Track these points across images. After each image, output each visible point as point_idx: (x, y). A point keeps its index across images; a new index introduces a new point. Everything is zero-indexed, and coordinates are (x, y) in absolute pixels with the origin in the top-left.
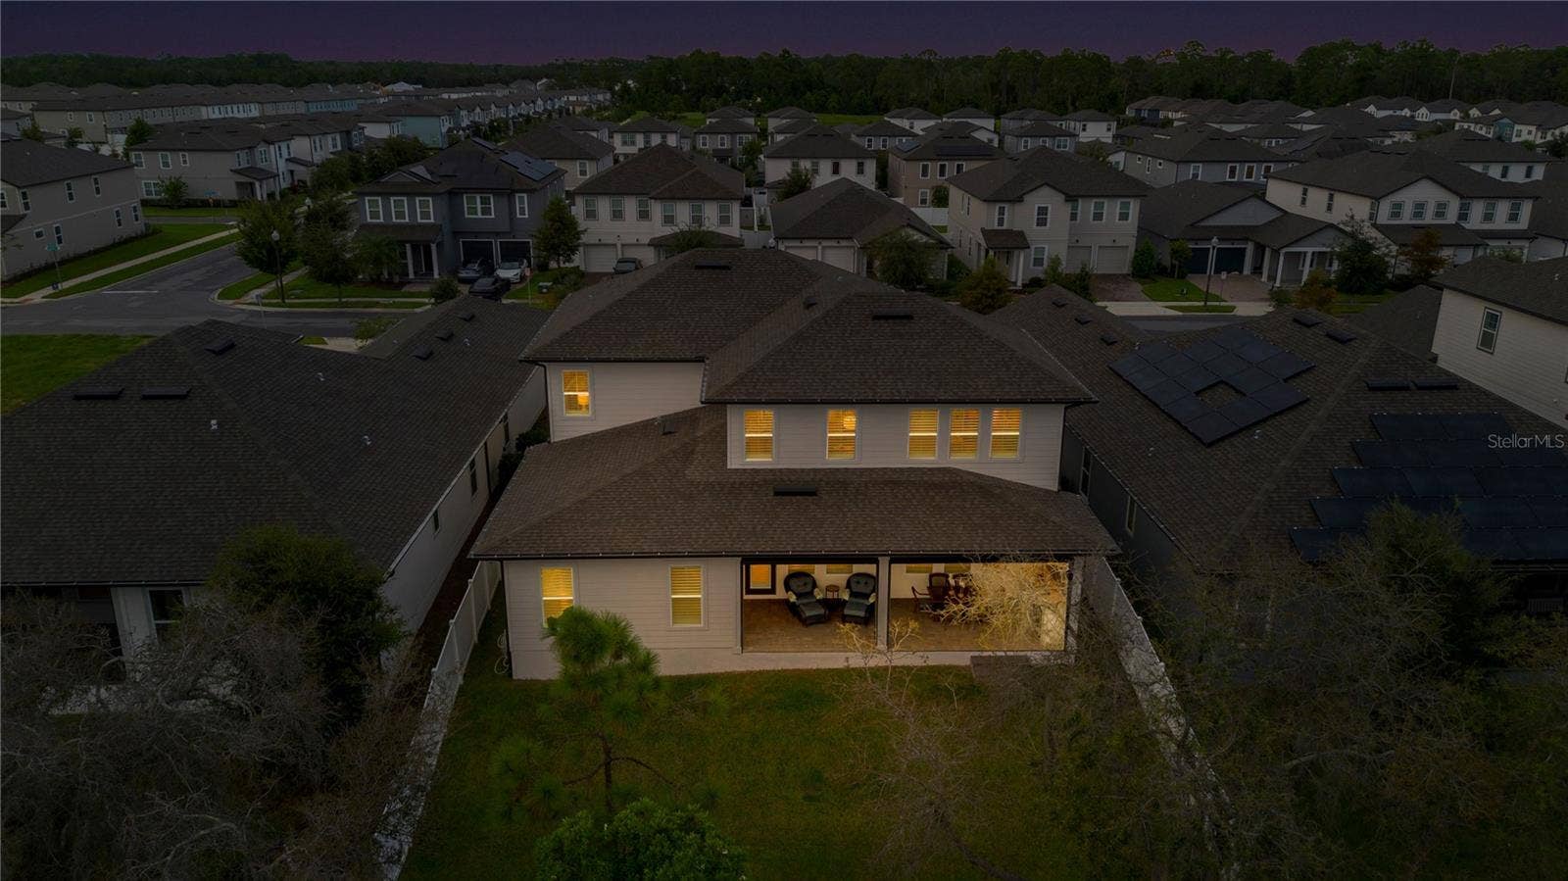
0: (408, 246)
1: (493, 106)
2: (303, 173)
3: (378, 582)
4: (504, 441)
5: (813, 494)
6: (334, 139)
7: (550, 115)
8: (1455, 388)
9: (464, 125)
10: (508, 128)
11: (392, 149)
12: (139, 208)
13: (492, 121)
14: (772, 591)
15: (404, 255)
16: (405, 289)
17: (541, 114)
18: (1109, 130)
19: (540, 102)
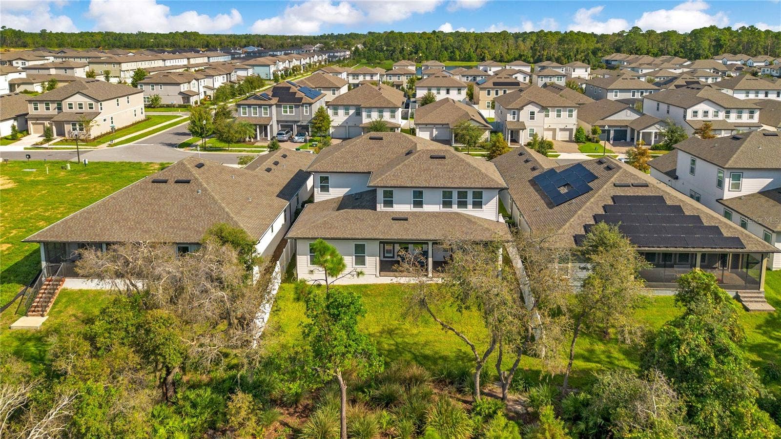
0: (258, 126)
1: (294, 60)
2: (210, 93)
3: (254, 243)
4: (296, 203)
5: (406, 219)
6: (223, 77)
7: (320, 63)
8: (647, 186)
9: (280, 69)
10: (301, 70)
11: (249, 81)
12: (143, 109)
13: (294, 67)
14: (393, 257)
15: (256, 130)
16: (256, 144)
17: (316, 63)
18: (586, 71)
19: (316, 57)
